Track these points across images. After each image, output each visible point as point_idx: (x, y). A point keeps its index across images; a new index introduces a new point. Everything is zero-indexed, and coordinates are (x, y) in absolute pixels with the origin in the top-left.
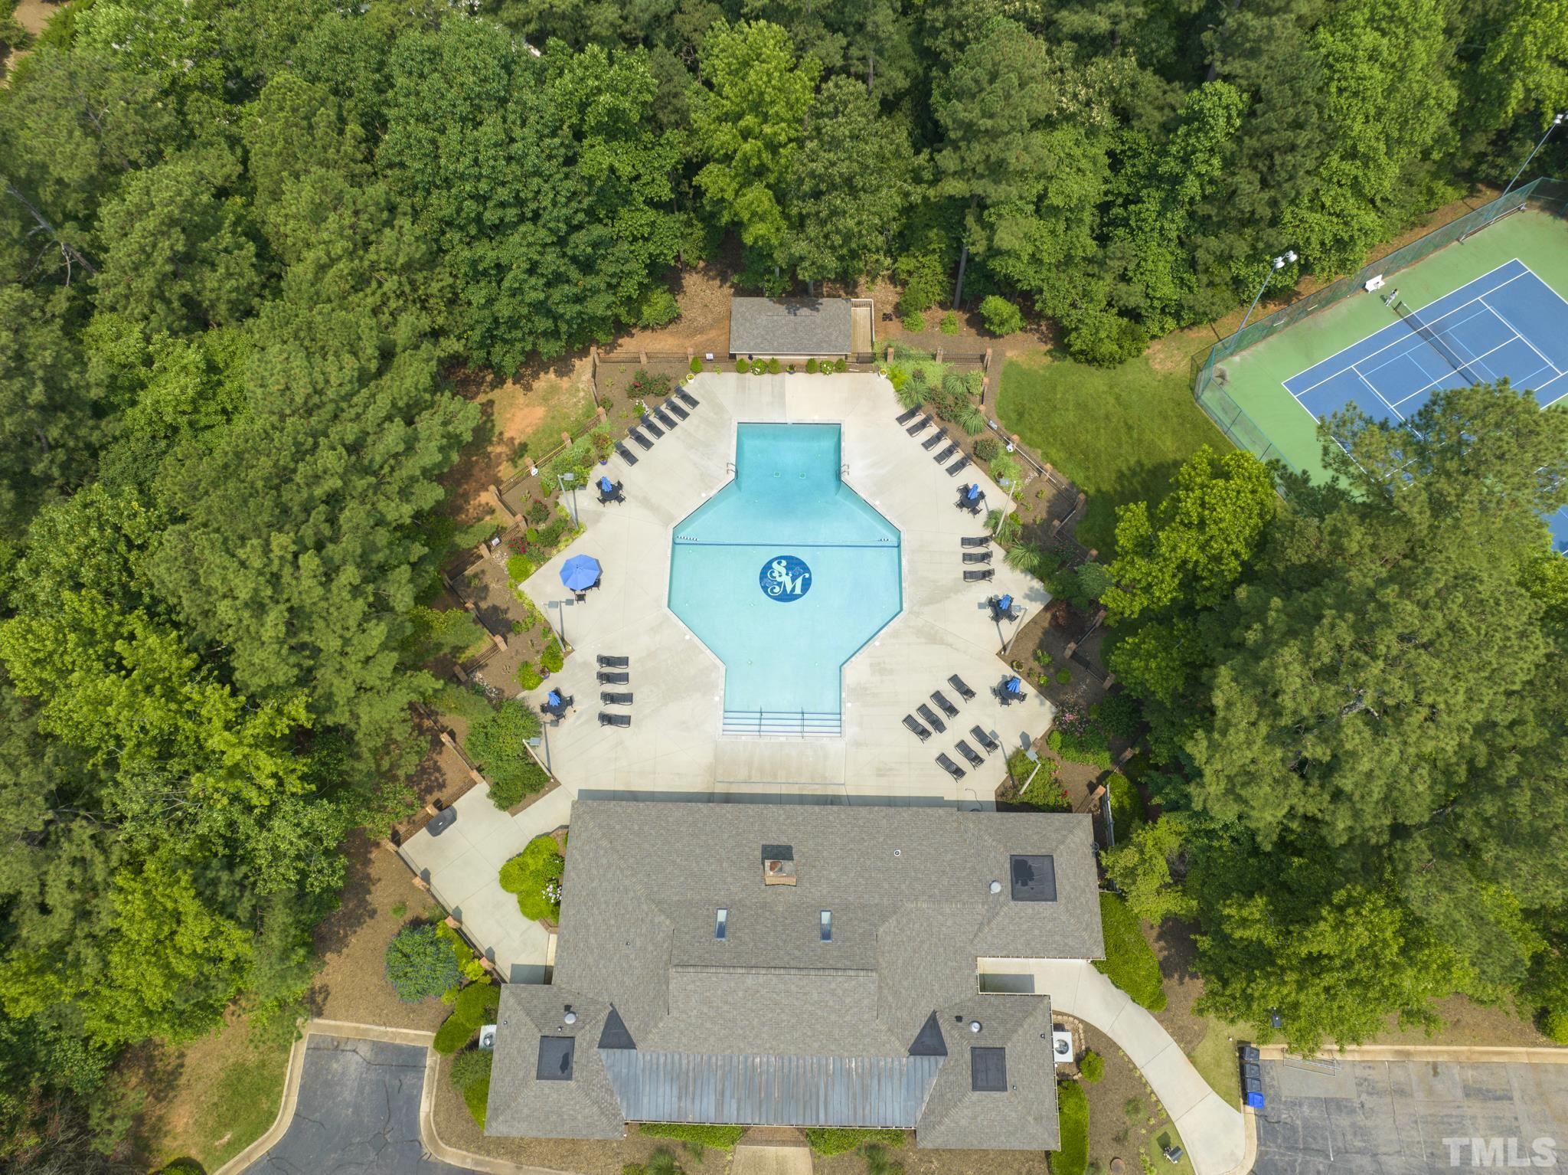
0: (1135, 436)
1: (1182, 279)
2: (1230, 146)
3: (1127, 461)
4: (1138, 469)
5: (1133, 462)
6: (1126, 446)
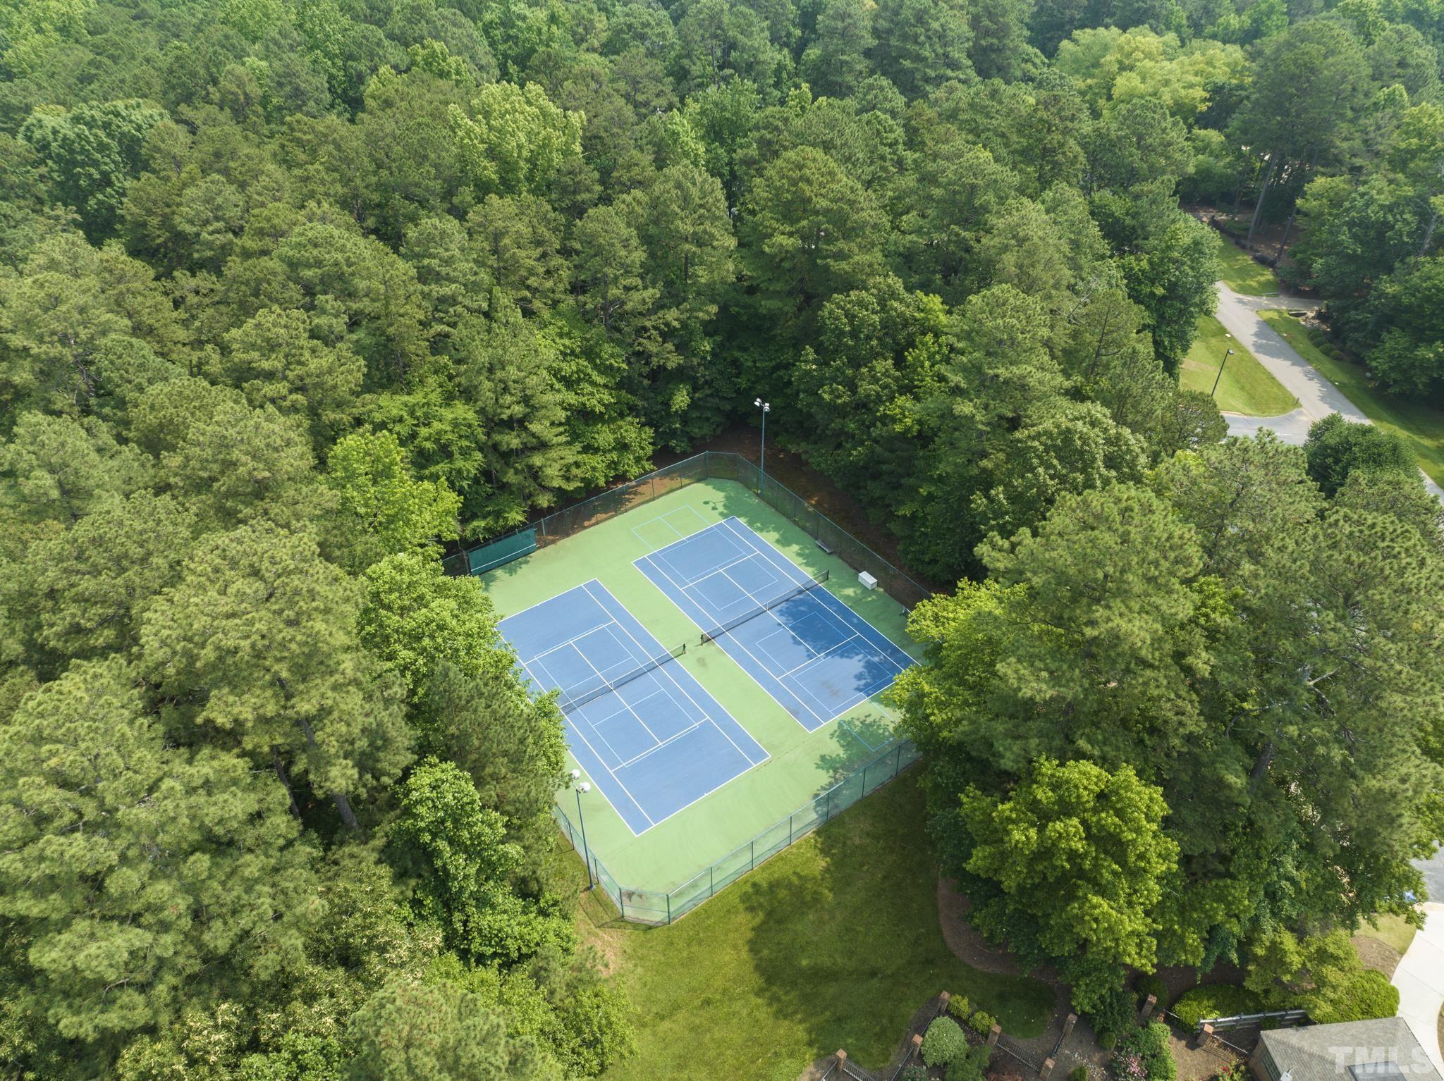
4: (768, 994)
5: (760, 1001)
6: (737, 1006)
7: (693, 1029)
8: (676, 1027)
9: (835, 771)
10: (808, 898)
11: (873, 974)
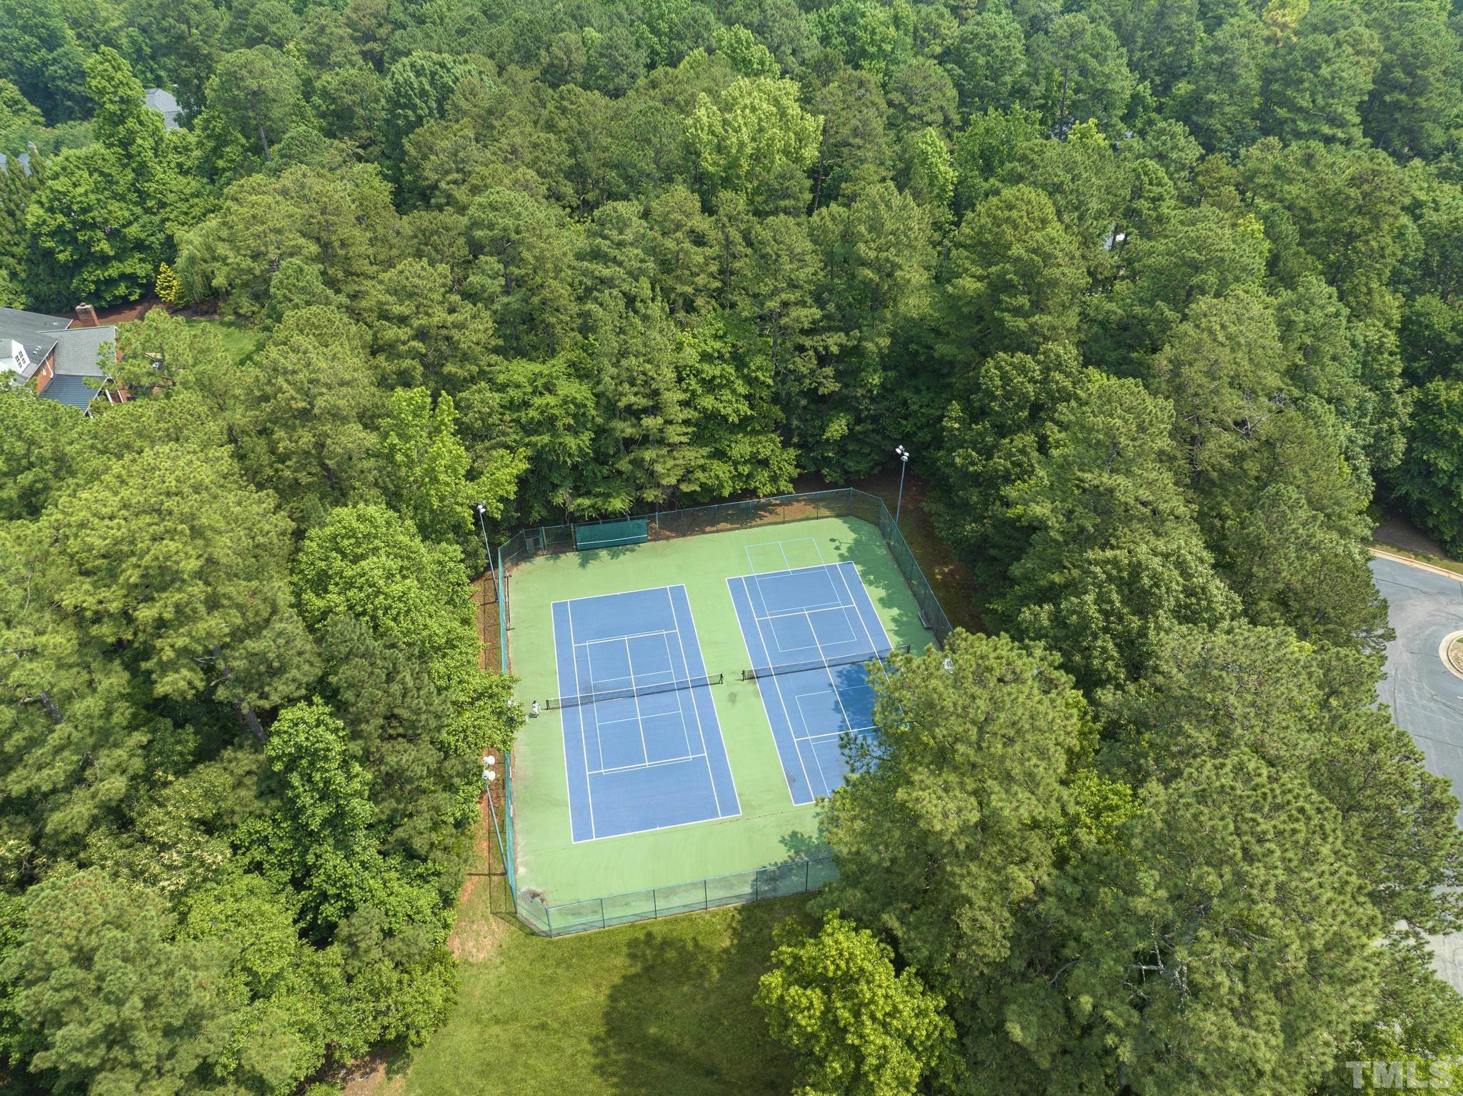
0: (556, 1025)
1: (420, 876)
2: (356, 747)
3: (584, 1051)
4: (601, 1045)
5: (589, 1047)
6: (565, 1043)
7: (516, 1046)
8: (503, 1036)
9: (797, 853)
10: (694, 969)
11: (710, 1073)
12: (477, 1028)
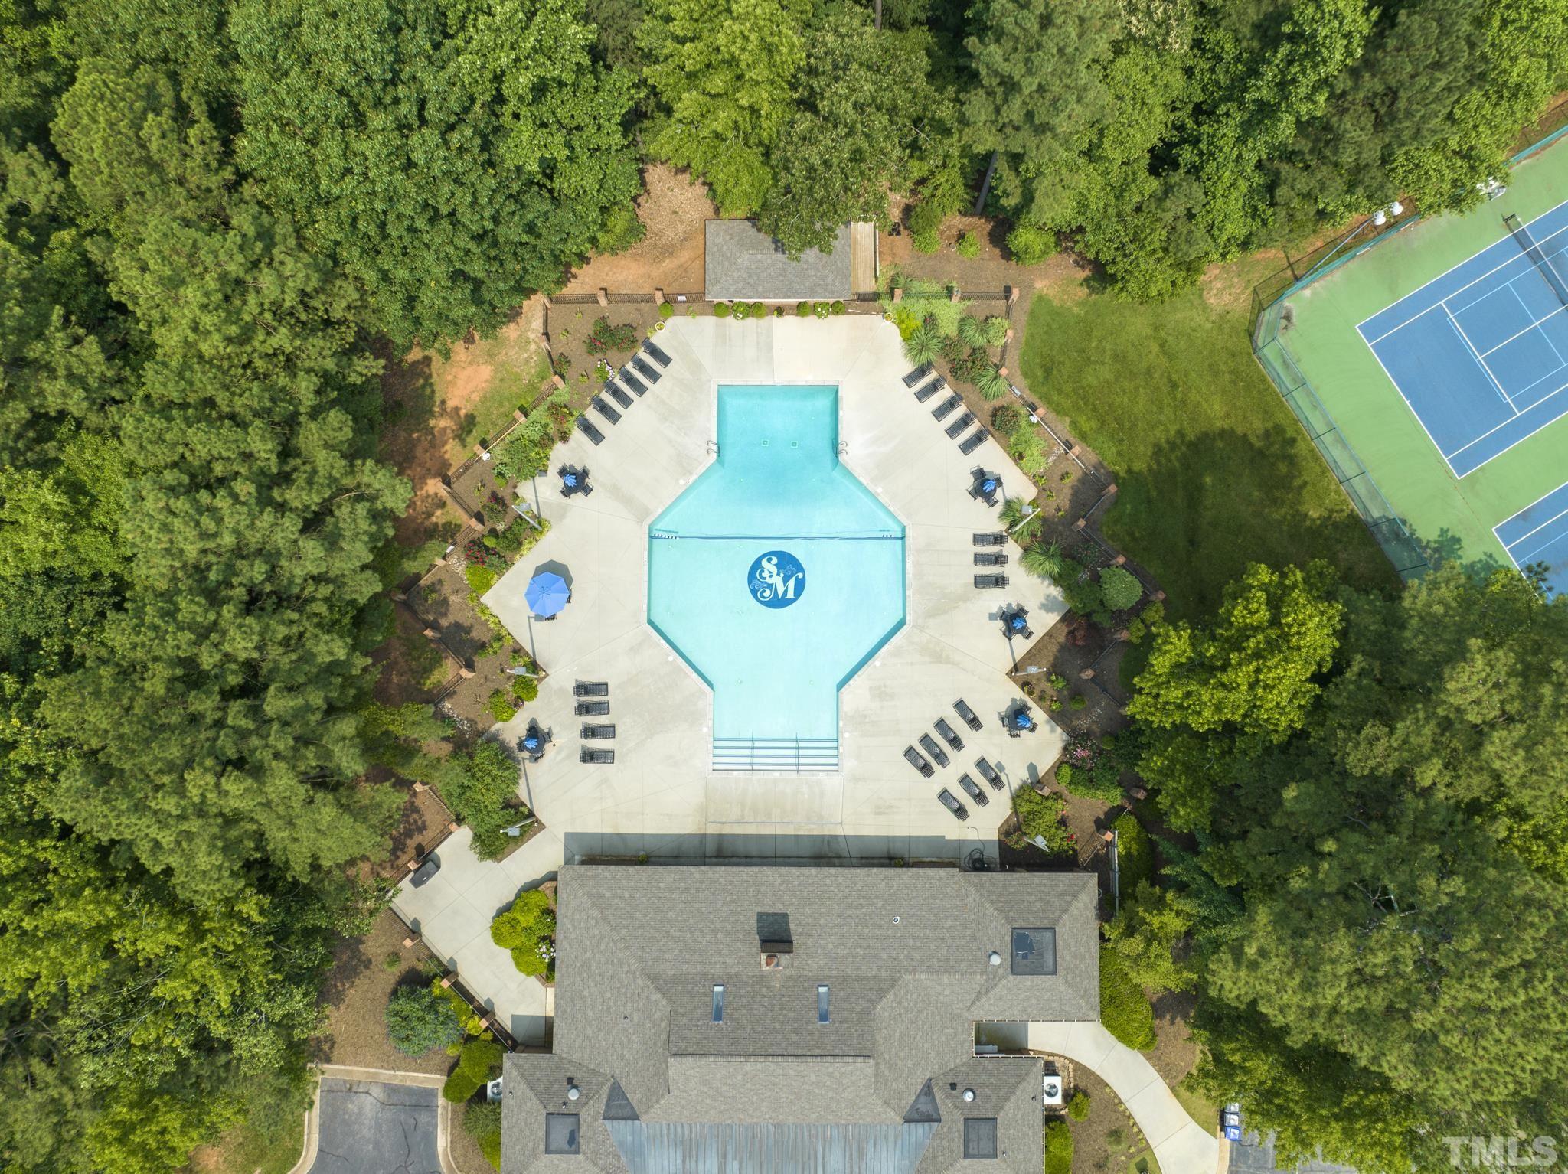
0: (1179, 396)
1: (1255, 209)
2: (1343, 83)
3: (1167, 430)
4: (1178, 441)
5: (1173, 433)
6: (1168, 411)
7: (1149, 372)
8: (1151, 357)
10: (1277, 494)
11: (1192, 542)
12: (1150, 331)
